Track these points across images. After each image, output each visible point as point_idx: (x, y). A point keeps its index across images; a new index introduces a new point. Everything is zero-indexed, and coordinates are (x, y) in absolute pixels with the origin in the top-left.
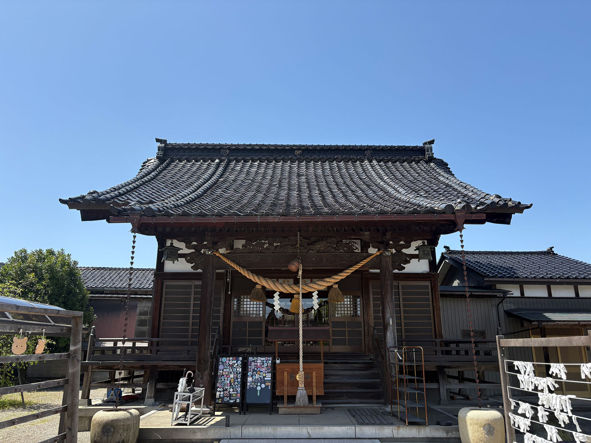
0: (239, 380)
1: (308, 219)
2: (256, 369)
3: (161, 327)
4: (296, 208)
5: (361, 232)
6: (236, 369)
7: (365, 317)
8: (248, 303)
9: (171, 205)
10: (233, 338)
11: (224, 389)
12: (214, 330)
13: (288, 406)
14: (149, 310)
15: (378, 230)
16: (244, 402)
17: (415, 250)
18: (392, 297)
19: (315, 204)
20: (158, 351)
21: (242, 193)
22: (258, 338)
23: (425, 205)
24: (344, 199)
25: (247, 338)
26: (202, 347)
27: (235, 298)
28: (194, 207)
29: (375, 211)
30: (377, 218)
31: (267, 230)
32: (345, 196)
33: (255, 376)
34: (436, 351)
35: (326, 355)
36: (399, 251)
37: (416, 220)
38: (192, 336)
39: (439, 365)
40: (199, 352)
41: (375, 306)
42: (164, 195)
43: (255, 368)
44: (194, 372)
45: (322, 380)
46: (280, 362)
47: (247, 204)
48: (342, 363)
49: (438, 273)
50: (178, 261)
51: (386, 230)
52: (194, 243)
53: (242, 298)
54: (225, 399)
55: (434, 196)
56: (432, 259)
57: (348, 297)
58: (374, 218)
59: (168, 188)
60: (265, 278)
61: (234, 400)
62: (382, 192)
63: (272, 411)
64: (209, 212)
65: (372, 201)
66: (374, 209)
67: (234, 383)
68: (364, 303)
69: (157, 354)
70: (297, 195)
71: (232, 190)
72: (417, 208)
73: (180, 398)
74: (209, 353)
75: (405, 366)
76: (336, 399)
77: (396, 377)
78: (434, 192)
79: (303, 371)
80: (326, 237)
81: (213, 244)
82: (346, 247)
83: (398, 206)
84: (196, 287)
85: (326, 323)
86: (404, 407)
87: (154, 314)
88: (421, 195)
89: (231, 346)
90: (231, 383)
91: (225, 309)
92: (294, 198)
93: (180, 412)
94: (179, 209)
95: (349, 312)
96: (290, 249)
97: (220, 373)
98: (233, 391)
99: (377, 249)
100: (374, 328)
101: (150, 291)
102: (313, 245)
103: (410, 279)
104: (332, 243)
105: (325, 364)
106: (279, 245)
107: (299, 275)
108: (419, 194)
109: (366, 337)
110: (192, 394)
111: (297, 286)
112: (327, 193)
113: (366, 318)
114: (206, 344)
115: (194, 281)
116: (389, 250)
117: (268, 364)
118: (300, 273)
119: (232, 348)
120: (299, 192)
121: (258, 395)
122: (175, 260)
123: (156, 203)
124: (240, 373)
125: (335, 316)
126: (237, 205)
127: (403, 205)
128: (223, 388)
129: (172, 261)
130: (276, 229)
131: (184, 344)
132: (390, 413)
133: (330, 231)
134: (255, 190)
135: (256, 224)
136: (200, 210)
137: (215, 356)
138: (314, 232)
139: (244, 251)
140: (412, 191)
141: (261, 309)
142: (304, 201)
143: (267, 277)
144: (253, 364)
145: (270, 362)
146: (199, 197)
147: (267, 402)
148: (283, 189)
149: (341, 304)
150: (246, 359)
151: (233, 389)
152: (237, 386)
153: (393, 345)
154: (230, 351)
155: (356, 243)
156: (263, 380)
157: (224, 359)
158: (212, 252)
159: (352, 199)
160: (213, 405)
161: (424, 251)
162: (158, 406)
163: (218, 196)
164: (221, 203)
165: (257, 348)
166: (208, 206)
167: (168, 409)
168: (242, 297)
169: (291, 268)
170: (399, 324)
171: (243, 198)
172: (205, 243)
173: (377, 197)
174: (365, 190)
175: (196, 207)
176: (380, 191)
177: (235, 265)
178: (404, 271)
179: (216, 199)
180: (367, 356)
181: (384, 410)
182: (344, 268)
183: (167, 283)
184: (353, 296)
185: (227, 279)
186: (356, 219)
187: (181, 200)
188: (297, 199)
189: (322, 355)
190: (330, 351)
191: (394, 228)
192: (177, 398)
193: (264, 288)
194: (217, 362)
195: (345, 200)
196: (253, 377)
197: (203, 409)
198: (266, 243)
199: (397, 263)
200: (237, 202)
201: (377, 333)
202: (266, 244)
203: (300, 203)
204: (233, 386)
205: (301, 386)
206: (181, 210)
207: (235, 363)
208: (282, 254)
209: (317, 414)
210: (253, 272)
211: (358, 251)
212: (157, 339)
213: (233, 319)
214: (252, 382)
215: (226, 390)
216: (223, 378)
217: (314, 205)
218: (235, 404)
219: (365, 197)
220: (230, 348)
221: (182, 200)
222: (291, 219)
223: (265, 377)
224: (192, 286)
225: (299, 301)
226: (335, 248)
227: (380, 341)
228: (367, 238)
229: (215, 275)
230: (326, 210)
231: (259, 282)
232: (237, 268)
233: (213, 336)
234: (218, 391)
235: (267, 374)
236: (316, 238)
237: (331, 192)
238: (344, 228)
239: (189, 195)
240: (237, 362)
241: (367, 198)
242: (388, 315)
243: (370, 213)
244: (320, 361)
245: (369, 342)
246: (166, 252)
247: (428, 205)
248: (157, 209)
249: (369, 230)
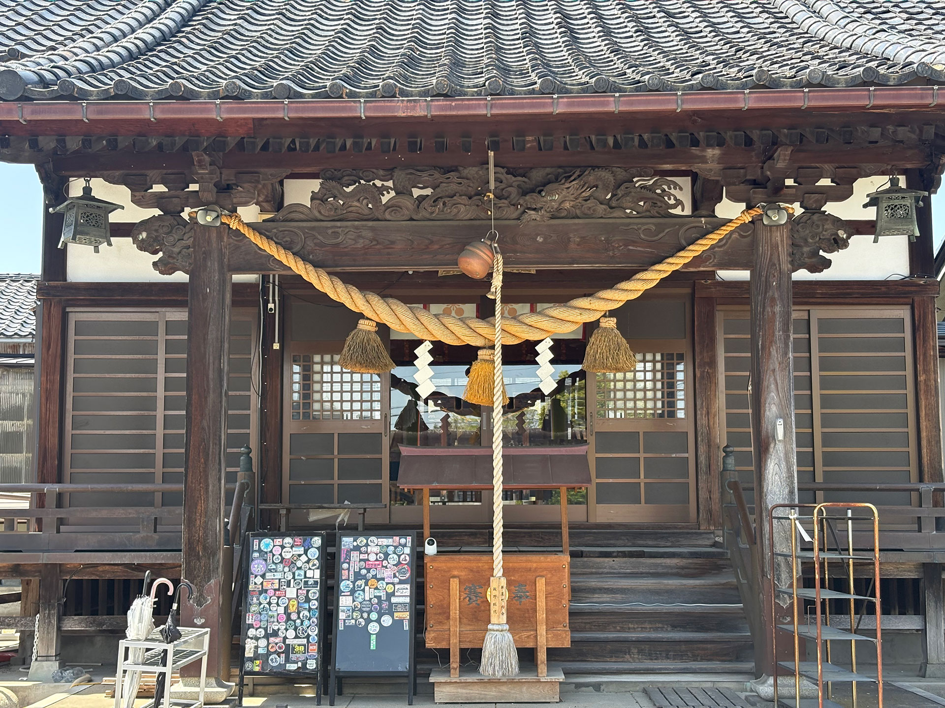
0: (315, 604)
1: (522, 106)
2: (364, 572)
3: (68, 450)
4: (482, 73)
5: (695, 150)
6: (302, 573)
7: (698, 417)
8: (337, 377)
9: (78, 64)
10: (292, 482)
11: (270, 631)
12: (233, 460)
13: (463, 679)
14: (26, 404)
15: (749, 142)
16: (329, 668)
17: (865, 206)
18: (786, 354)
19: (544, 57)
20: (61, 522)
21: (306, 22)
22: (368, 482)
23: (904, 58)
24: (642, 41)
25: (336, 481)
26: (199, 507)
27: (295, 361)
28: (151, 69)
29: (740, 79)
30: (748, 101)
31: (390, 143)
32: (644, 31)
33: (361, 593)
34: (919, 518)
35: (579, 531)
36: (813, 210)
37: (874, 107)
38: (166, 478)
39: (928, 561)
40: (190, 523)
41: (731, 383)
42: (54, 32)
43: (360, 569)
44: (176, 582)
45: (565, 602)
46: (438, 552)
47: (323, 58)
48: (624, 555)
49: (939, 279)
50: (110, 244)
51: (775, 143)
52: (159, 188)
53: (317, 363)
54: (272, 660)
55: (936, 28)
56: (917, 234)
57: (649, 357)
58: (736, 100)
59: (64, 9)
60: (387, 299)
61: (300, 664)
62: (767, 15)
63: (415, 694)
64: (201, 84)
65: (731, 47)
66: (739, 71)
67: (299, 613)
68: (698, 374)
69: (58, 531)
70: (485, 29)
71: (274, 15)
72: (877, 67)
73: (135, 656)
74: (219, 527)
75: (822, 565)
76: (608, 659)
77: (791, 596)
78: (934, 14)
79: (503, 575)
80: (579, 167)
81: (217, 192)
82: (646, 200)
83: (817, 61)
84: (170, 327)
85: (579, 440)
86: (815, 682)
87: (44, 410)
88: (893, 27)
89: (287, 505)
90: (290, 613)
91: (264, 397)
92: (476, 40)
93: (137, 697)
94: (106, 75)
95: (650, 404)
96: (463, 208)
97: (255, 584)
98: (297, 637)
99: (745, 204)
100: (728, 449)
101: (25, 344)
102: (540, 192)
103: (847, 300)
104: (600, 186)
105: (575, 559)
106: (428, 196)
107: (493, 290)
108: (886, 23)
109: (702, 477)
110: (171, 645)
111: (488, 322)
112: (585, 21)
113: (702, 421)
114: (211, 499)
115: (164, 309)
116: (783, 205)
117: (399, 556)
118: (497, 282)
119: (289, 510)
120: (492, 20)
121: (373, 646)
122: (101, 243)
123: (31, 56)
124: (316, 583)
125: (605, 416)
126: (290, 64)
127: (833, 58)
128: (266, 629)
129: (90, 244)
130: (419, 140)
131: (142, 500)
132: (773, 701)
133: (592, 148)
134: (347, 14)
135: (352, 125)
136: (173, 78)
137: (238, 534)
138: (540, 149)
139: (317, 214)
140: (865, 13)
141: (377, 396)
142: (510, 49)
143: (392, 296)
144: (355, 555)
145: (407, 550)
146: (165, 38)
147: (400, 669)
148: (438, 10)
149: (625, 380)
150: (334, 546)
151: (295, 629)
152: (306, 623)
153: (784, 499)
154: (283, 520)
155: (676, 185)
156: (385, 605)
157: (266, 544)
158: (218, 216)
159: (667, 39)
160: (237, 680)
161: (894, 208)
162: (71, 682)
163: (228, 34)
164: (239, 56)
165: (365, 509)
166: (195, 68)
167: (102, 689)
168: (317, 358)
169: (469, 268)
170: (805, 440)
171: (309, 40)
172: (194, 187)
173: (748, 32)
174: (710, 11)
175: (158, 68)
176: (761, 12)
177: (291, 257)
178: (825, 275)
179: (222, 45)
180: (705, 536)
181: (752, 691)
182: (635, 266)
183: (79, 315)
184: (662, 355)
185: (266, 302)
186: (676, 104)
187: (110, 48)
188: (486, 43)
189: (565, 531)
190: (592, 520)
191: (801, 134)
192: (126, 658)
193: (383, 329)
194: (245, 552)
195: (645, 45)
196: (357, 595)
197: (207, 690)
198: (387, 189)
199: (806, 249)
200: (291, 52)
201: (735, 466)
202: (388, 193)
203: (496, 53)
204: (294, 621)
205: (499, 619)
206: (111, 79)
207: (300, 555)
208: (438, 223)
209: (549, 703)
210: (348, 279)
211: (683, 210)
212: (57, 487)
213: (290, 427)
214: (353, 611)
215: (275, 634)
216: (266, 599)
217: (543, 63)
218: (302, 676)
219: (710, 32)
220: (283, 512)
221: (114, 47)
222: (469, 107)
223: (393, 594)
224: (160, 324)
225: (494, 368)
226: (608, 203)
227: (744, 489)
228: (711, 170)
229: (229, 288)
230: (582, 76)
231: (367, 313)
232: (299, 268)
233: (231, 478)
234: (249, 637)
235: (397, 587)
236: (548, 170)
237: (600, 17)
238: (640, 136)
239: (133, 31)
240: (306, 552)
241: (715, 36)
242: (771, 410)
243: (724, 86)
244: (560, 549)
245: (710, 492)
246: (70, 218)
247: (915, 58)
248: (35, 78)
249: (720, 144)
